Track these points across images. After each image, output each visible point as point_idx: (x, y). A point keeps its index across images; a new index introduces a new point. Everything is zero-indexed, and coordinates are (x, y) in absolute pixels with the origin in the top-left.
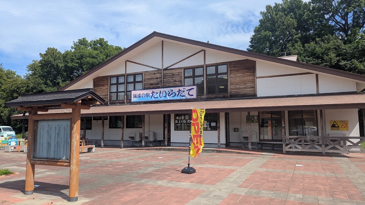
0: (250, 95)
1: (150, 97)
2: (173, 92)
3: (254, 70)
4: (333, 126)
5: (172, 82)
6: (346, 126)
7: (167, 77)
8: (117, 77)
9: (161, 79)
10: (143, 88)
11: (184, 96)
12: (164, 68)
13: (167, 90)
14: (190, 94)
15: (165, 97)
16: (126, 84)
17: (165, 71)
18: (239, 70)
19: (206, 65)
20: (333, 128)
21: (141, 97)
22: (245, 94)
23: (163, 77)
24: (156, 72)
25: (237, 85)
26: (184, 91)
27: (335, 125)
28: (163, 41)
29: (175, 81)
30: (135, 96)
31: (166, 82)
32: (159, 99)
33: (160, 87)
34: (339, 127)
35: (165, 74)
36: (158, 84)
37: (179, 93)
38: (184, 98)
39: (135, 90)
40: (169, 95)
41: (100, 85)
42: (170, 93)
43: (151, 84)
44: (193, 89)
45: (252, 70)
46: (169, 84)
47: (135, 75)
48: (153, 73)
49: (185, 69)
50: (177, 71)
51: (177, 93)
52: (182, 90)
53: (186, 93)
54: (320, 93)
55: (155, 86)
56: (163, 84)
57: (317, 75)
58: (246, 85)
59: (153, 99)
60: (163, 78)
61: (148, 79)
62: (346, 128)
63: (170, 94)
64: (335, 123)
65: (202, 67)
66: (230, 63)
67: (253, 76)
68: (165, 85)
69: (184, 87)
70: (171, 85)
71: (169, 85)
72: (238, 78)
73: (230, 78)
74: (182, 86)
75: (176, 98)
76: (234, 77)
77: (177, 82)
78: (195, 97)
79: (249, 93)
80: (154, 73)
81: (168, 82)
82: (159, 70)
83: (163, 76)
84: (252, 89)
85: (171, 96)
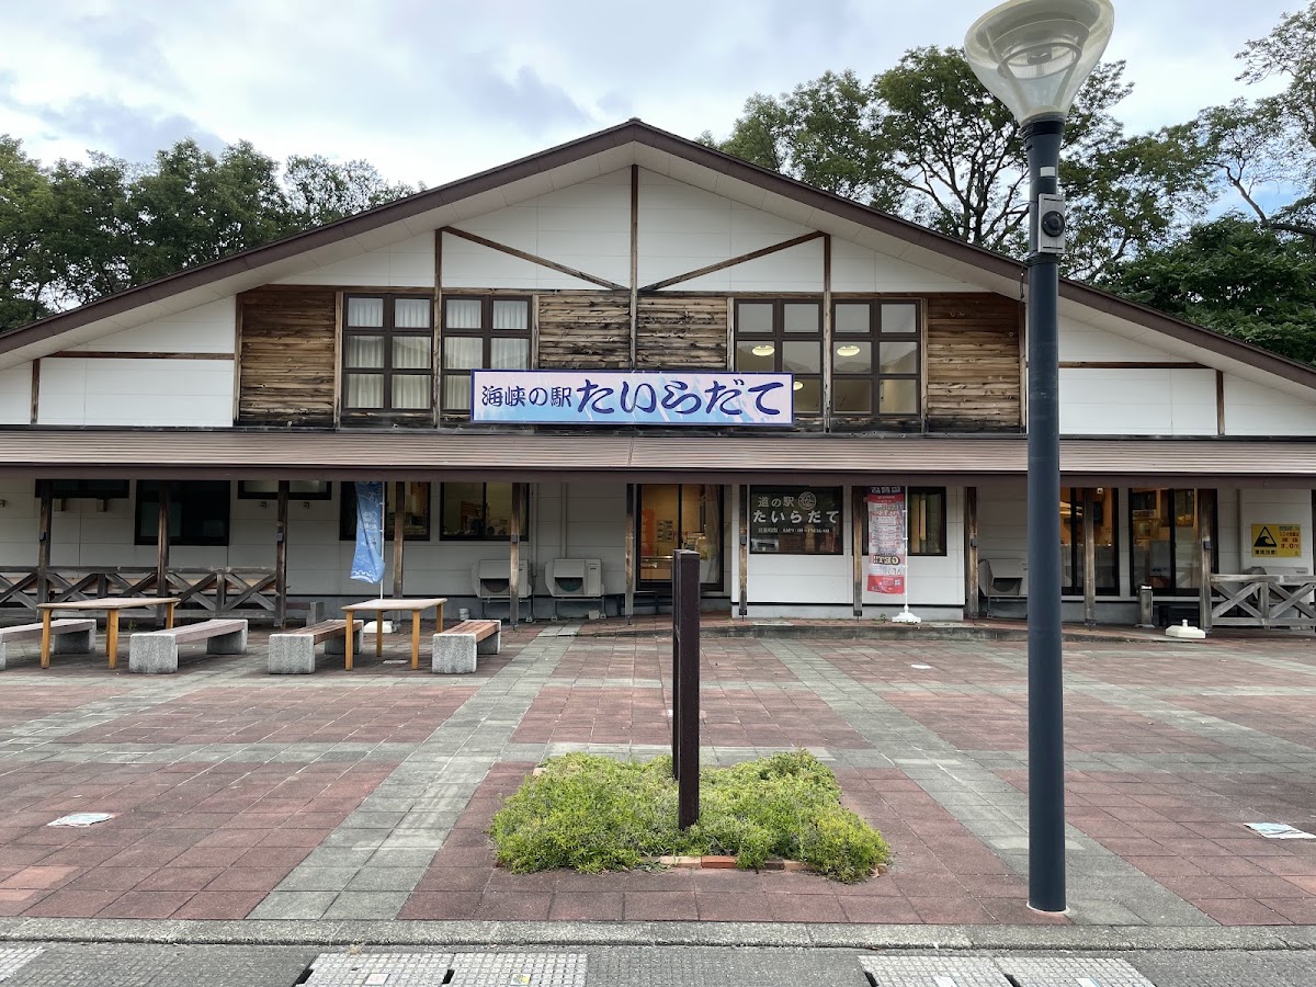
0: (1003, 424)
1: (576, 405)
2: (686, 392)
3: (1016, 336)
4: (1261, 542)
5: (680, 352)
6: (1294, 543)
7: (657, 326)
8: (390, 297)
9: (623, 331)
10: (534, 361)
11: (737, 412)
12: (639, 287)
13: (658, 380)
14: (764, 403)
15: (651, 409)
16: (437, 336)
17: (643, 300)
18: (962, 329)
19: (833, 294)
20: (1260, 549)
21: (527, 401)
22: (985, 420)
23: (637, 322)
24: (601, 300)
25: (954, 384)
26: (737, 393)
27: (1267, 541)
28: (635, 168)
29: (694, 346)
30: (494, 397)
31: (652, 348)
32: (619, 417)
33: (621, 365)
34: (1275, 545)
35: (644, 312)
36: (611, 351)
37: (714, 400)
38: (737, 420)
39: (487, 367)
40: (668, 403)
41: (288, 326)
42: (671, 394)
43: (577, 350)
44: (779, 385)
45: (1011, 334)
46: (666, 359)
47: (488, 300)
48: (586, 300)
49: (741, 299)
50: (706, 306)
51: (706, 399)
52: (731, 385)
53: (746, 402)
54: (1228, 432)
55: (596, 358)
56: (637, 354)
57: (1220, 376)
58: (988, 386)
59: (589, 416)
60: (637, 328)
61: (559, 325)
62: (1295, 549)
63: (674, 399)
64: (1265, 534)
65: (816, 299)
66: (932, 299)
67: (1013, 356)
68: (644, 361)
69: (737, 377)
70: (672, 361)
71: (663, 363)
72: (957, 361)
73: (930, 356)
74: (724, 370)
75: (700, 417)
76: (943, 353)
77: (701, 353)
78: (785, 418)
79: (997, 417)
80: (593, 304)
81: (662, 350)
82: (616, 290)
83: (634, 317)
84: (1006, 405)
85: (679, 408)
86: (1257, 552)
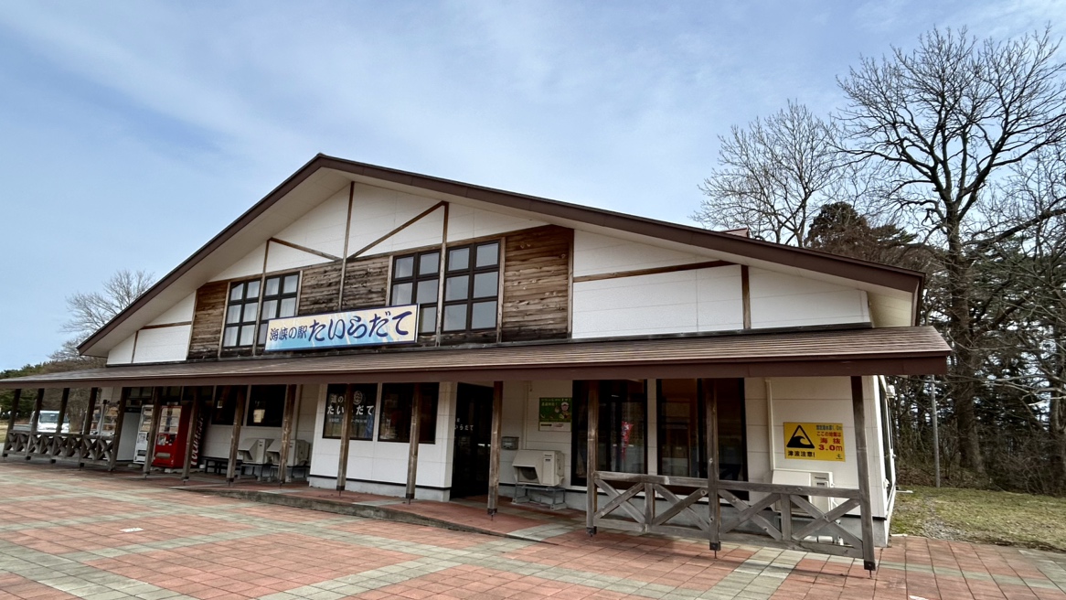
0: (555, 332)
1: (308, 337)
2: (360, 323)
3: (567, 257)
4: (794, 442)
5: (363, 296)
6: (836, 445)
7: (354, 280)
8: (246, 282)
9: (337, 287)
10: (297, 311)
11: (385, 335)
12: (348, 256)
13: (347, 316)
14: (401, 329)
15: (341, 337)
16: (260, 301)
17: (349, 265)
18: (529, 257)
19: (447, 244)
20: (794, 450)
21: (288, 336)
22: (540, 330)
23: (344, 280)
24: (329, 268)
25: (521, 302)
26: (386, 321)
27: (802, 441)
28: (353, 183)
29: (370, 292)
30: (275, 336)
31: (350, 295)
32: (327, 343)
33: (335, 308)
34: (811, 446)
35: (349, 272)
36: (330, 300)
37: (374, 327)
38: (384, 340)
39: (278, 317)
40: (351, 331)
41: (209, 304)
42: (353, 325)
43: (316, 302)
44: (409, 313)
45: (564, 256)
46: (356, 302)
47: (282, 277)
48: (322, 270)
49: (398, 256)
50: (378, 264)
51: (370, 326)
52: (383, 317)
53: (390, 328)
54: (754, 327)
55: (323, 305)
56: (342, 300)
57: (745, 272)
58: (544, 301)
59: (314, 344)
60: (344, 284)
61: (310, 287)
62: (836, 452)
63: (354, 328)
64: (799, 433)
65: (436, 250)
66: (508, 237)
67: (564, 274)
68: (346, 305)
69: (387, 310)
70: (358, 302)
71: (354, 304)
72: (524, 283)
73: (505, 281)
74: (383, 306)
75: (368, 340)
76: (514, 278)
77: (374, 295)
78: (411, 337)
79: (550, 327)
80: (326, 272)
81: (355, 297)
82: (337, 261)
83: (343, 277)
84: (559, 315)
85: (355, 335)
86: (791, 453)
